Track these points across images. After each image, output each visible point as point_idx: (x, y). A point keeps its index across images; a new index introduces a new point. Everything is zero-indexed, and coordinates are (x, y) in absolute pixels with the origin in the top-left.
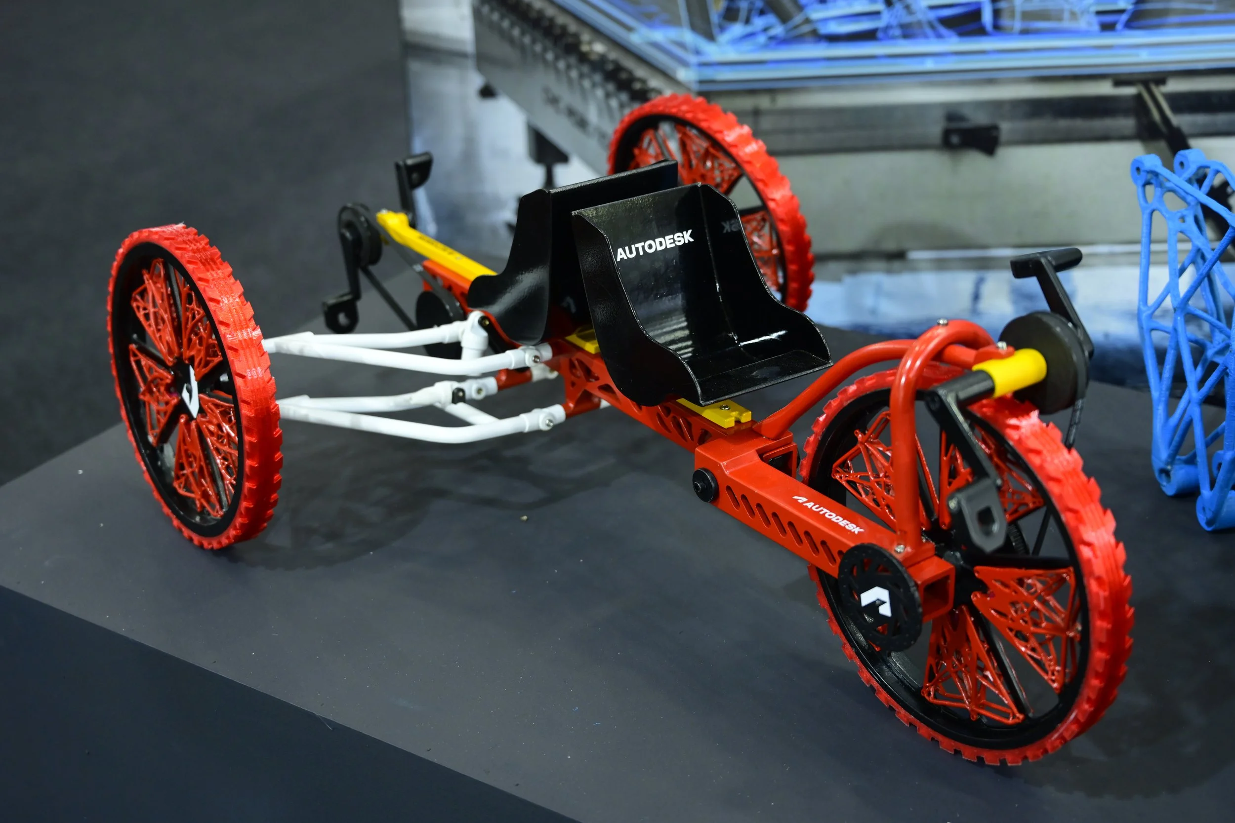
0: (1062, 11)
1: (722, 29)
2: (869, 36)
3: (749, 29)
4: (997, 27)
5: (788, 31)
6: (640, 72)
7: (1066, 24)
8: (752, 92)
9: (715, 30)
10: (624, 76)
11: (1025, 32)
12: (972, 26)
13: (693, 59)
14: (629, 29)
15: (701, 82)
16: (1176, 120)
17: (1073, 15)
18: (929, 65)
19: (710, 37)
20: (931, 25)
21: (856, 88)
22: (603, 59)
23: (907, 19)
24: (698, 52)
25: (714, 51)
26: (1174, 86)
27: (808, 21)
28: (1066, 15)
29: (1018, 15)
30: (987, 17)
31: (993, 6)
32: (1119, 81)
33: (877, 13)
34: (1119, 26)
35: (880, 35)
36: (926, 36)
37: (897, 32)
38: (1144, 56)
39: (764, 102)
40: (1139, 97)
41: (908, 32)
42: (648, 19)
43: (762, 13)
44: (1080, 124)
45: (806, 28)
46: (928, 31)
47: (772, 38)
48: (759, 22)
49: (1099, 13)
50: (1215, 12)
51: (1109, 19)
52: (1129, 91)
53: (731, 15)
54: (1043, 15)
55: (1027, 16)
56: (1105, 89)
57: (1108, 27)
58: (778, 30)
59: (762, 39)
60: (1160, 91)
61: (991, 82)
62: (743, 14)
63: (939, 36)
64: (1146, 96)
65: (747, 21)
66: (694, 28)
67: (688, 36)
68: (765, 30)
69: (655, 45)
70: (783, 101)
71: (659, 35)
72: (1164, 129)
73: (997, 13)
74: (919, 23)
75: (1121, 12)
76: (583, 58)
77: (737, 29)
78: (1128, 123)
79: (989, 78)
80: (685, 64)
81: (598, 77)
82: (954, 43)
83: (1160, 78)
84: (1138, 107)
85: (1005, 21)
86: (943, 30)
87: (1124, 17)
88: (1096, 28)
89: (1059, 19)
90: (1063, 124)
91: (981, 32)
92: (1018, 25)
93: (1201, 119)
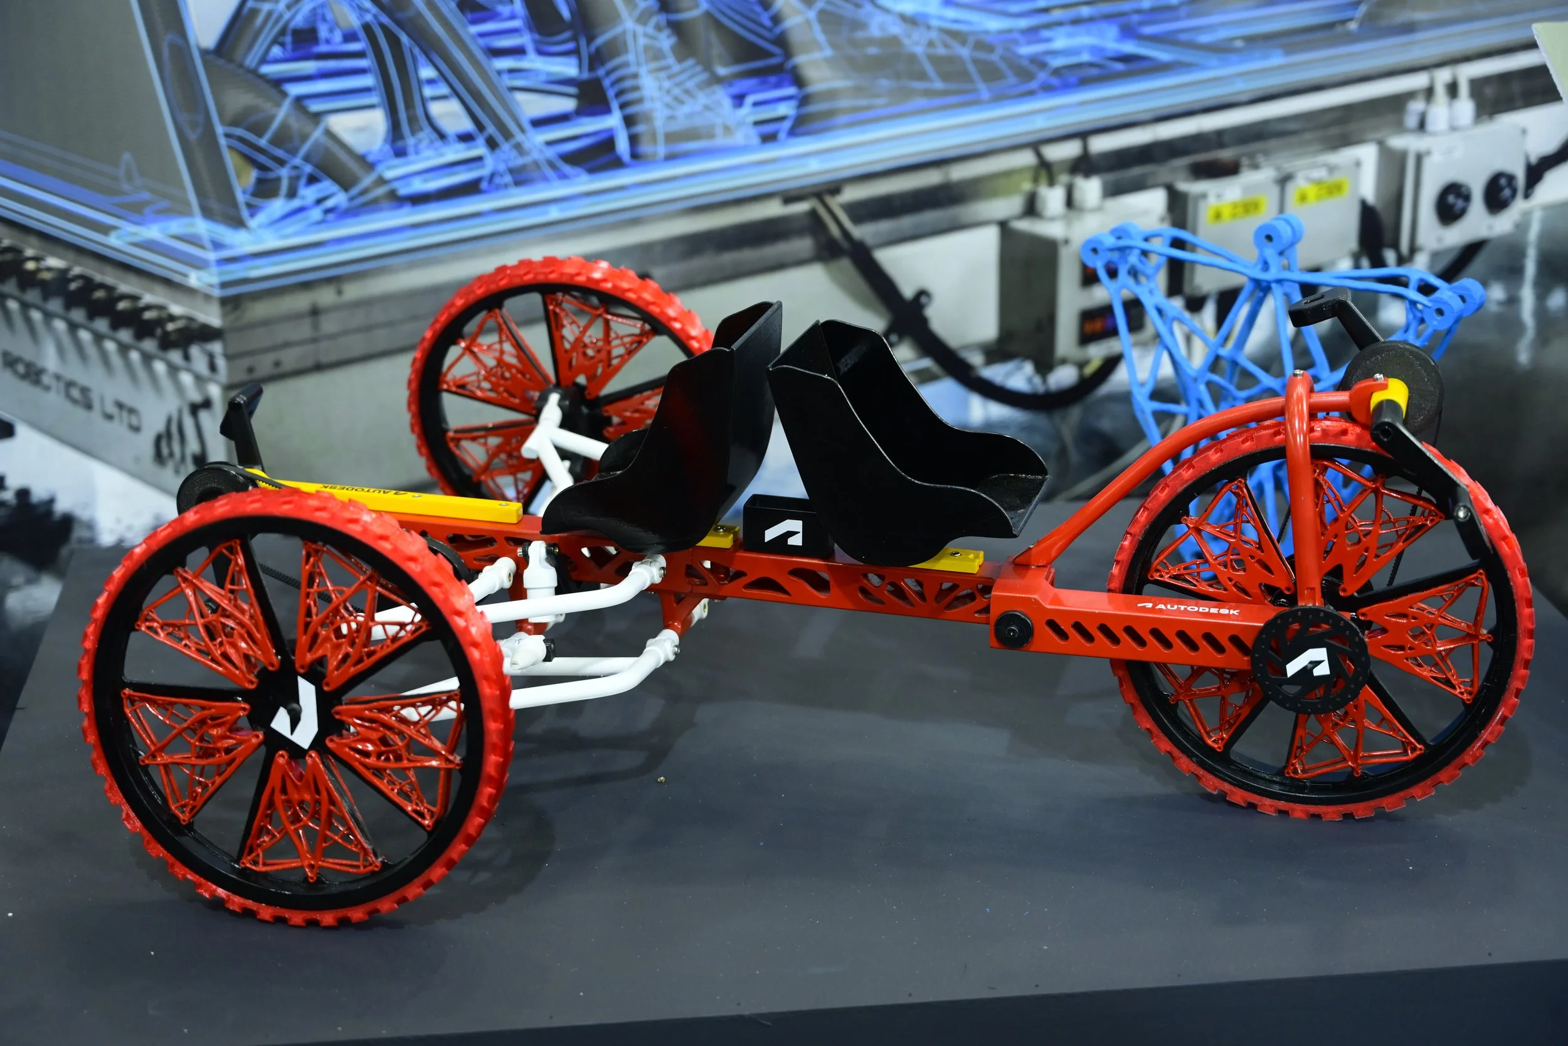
0: (713, 126)
1: (253, 209)
2: (471, 189)
3: (296, 203)
4: (635, 155)
5: (351, 199)
6: (126, 285)
7: (720, 141)
8: (306, 286)
9: (245, 213)
10: (100, 294)
11: (671, 157)
12: (604, 159)
13: (212, 256)
14: (106, 229)
15: (224, 285)
16: (859, 232)
17: (727, 130)
18: (554, 213)
19: (238, 223)
20: (551, 164)
21: (457, 258)
22: (63, 276)
23: (519, 161)
24: (217, 245)
25: (241, 241)
26: (852, 194)
27: (381, 181)
28: (719, 131)
29: (661, 138)
30: (622, 145)
31: (628, 132)
32: (789, 198)
33: (479, 159)
34: (782, 135)
35: (484, 185)
36: (546, 179)
37: (508, 179)
38: (814, 166)
39: (326, 296)
40: (813, 214)
41: (521, 177)
42: (135, 211)
43: (312, 180)
44: (749, 255)
45: (381, 191)
46: (549, 172)
47: (328, 211)
48: (309, 194)
49: (757, 123)
50: (886, 105)
51: (769, 128)
52: (802, 207)
53: (265, 189)
54: (691, 134)
55: (671, 138)
56: (774, 209)
57: (769, 138)
58: (340, 199)
59: (316, 214)
60: (835, 202)
61: (635, 222)
62: (284, 185)
63: (563, 176)
64: (822, 212)
65: (292, 194)
66: (208, 213)
67: (201, 226)
68: (319, 201)
69: (149, 245)
70: (353, 291)
71: (153, 232)
72: (845, 245)
73: (633, 140)
74: (536, 164)
75: (782, 119)
76: (28, 280)
77: (278, 206)
78: (804, 245)
79: (632, 218)
80: (199, 264)
81: (55, 305)
82: (584, 183)
83: (835, 188)
84: (814, 224)
85: (645, 148)
86: (567, 169)
87: (787, 125)
88: (755, 140)
89: (711, 136)
90: (729, 258)
91: (617, 164)
92: (661, 150)
93: (885, 226)
